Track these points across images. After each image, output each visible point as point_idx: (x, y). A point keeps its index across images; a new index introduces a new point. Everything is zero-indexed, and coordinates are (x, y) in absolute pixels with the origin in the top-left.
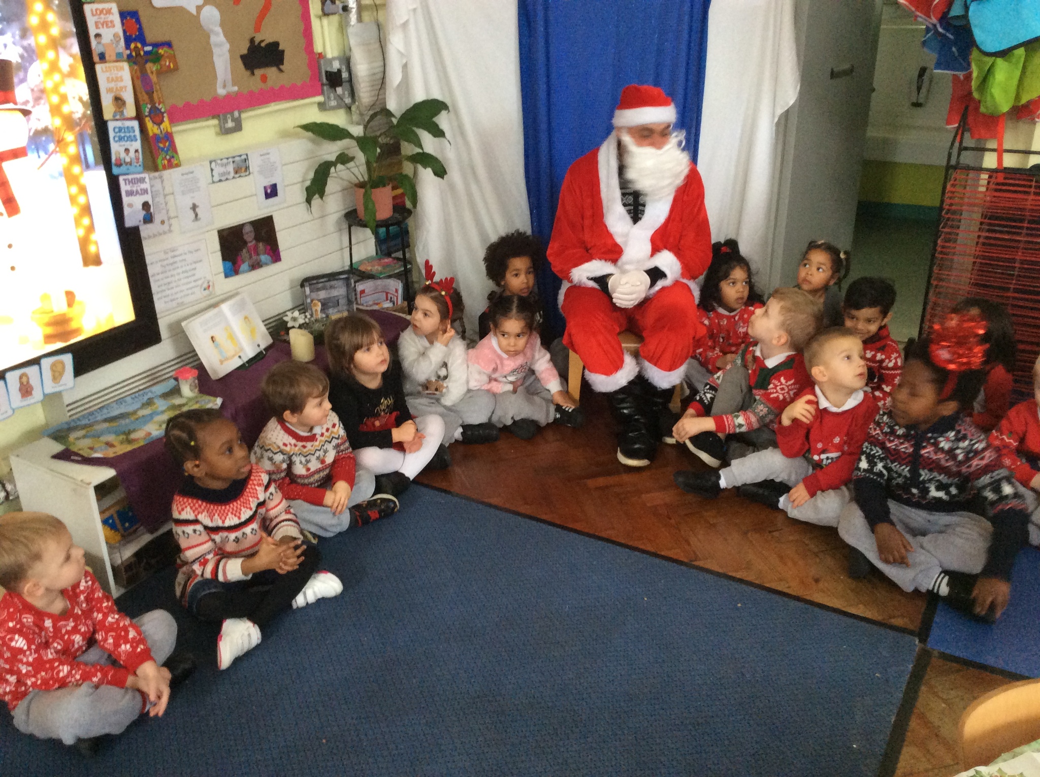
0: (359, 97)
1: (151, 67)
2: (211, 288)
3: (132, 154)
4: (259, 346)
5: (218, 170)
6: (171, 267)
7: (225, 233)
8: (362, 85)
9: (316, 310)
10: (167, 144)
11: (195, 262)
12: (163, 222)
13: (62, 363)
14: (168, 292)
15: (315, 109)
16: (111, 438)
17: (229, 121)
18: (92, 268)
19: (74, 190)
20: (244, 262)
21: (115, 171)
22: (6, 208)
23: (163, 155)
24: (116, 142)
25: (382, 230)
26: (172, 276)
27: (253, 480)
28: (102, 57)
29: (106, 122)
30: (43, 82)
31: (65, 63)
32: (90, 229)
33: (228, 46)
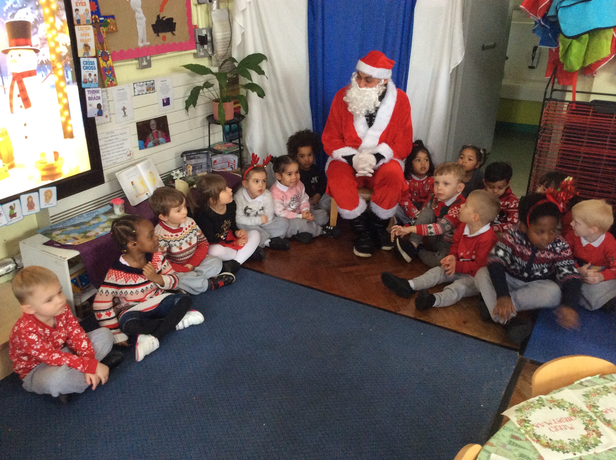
0: (216, 50)
1: (103, 29)
2: (131, 155)
3: (93, 77)
5: (138, 89)
6: (110, 142)
7: (140, 124)
8: (218, 45)
9: (189, 171)
10: (110, 73)
11: (124, 140)
12: (106, 117)
13: (51, 191)
14: (109, 156)
15: (192, 56)
16: (76, 235)
17: (144, 61)
18: (68, 139)
19: (61, 95)
20: (150, 141)
21: (83, 85)
22: (24, 104)
23: (108, 78)
24: (84, 69)
25: (227, 127)
26: (111, 147)
28: (79, 22)
29: (79, 58)
30: (46, 34)
31: (58, 25)
32: (68, 118)
33: (145, 19)
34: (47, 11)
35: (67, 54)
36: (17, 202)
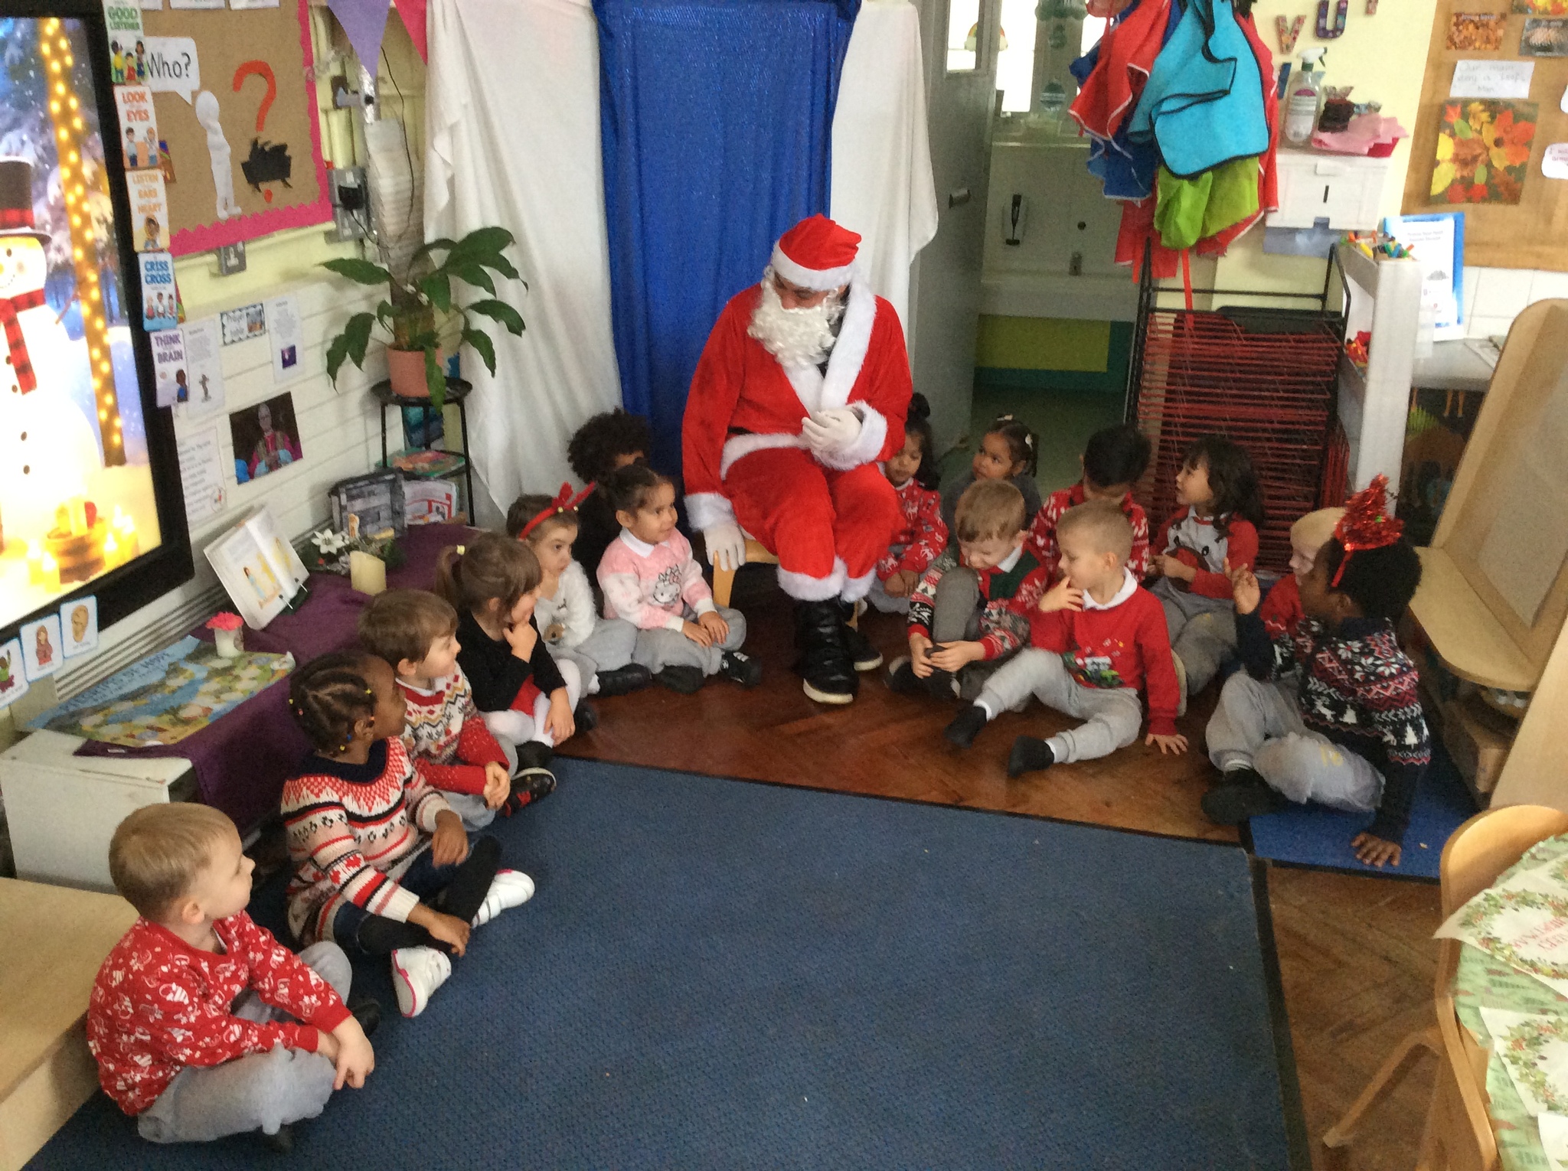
0: (378, 222)
2: (223, 500)
3: (165, 301)
4: (297, 580)
5: (231, 326)
7: (238, 419)
9: (354, 528)
11: (204, 462)
13: (85, 610)
15: (321, 239)
16: (150, 720)
17: (232, 256)
18: (115, 469)
19: (96, 353)
20: (260, 461)
21: (147, 324)
22: (20, 380)
24: (148, 283)
28: (134, 160)
30: (63, 196)
31: (88, 169)
32: (114, 411)
33: (228, 149)
34: (63, 134)
35: (108, 246)
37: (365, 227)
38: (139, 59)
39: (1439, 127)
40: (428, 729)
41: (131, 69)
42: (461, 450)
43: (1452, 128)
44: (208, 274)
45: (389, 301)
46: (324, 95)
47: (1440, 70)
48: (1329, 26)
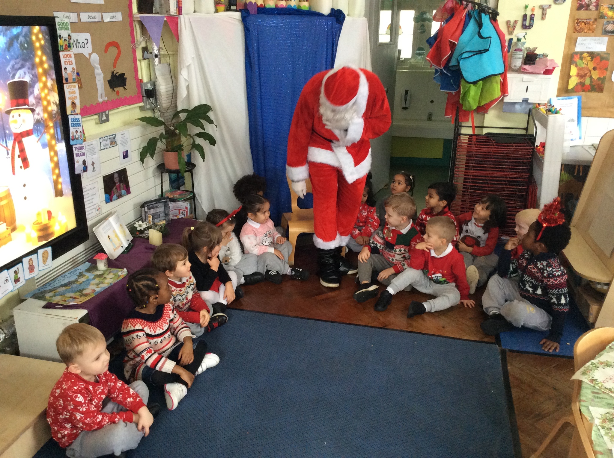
0: (160, 103)
2: (100, 210)
3: (79, 133)
4: (128, 240)
5: (104, 143)
7: (106, 179)
8: (163, 97)
9: (150, 220)
11: (93, 195)
13: (47, 252)
15: (138, 110)
16: (72, 295)
17: (104, 116)
18: (59, 198)
19: (52, 153)
20: (114, 194)
21: (72, 143)
22: (23, 163)
24: (72, 126)
27: (166, 308)
28: (67, 80)
29: (68, 115)
30: (40, 93)
31: (50, 83)
32: (59, 176)
33: (103, 75)
34: (40, 70)
35: (57, 112)
36: (20, 265)
37: (155, 104)
38: (69, 41)
39: (571, 64)
40: (179, 297)
41: (66, 45)
42: (191, 190)
43: (576, 63)
44: (95, 123)
45: (164, 133)
46: (139, 54)
47: (571, 41)
48: (527, 24)
